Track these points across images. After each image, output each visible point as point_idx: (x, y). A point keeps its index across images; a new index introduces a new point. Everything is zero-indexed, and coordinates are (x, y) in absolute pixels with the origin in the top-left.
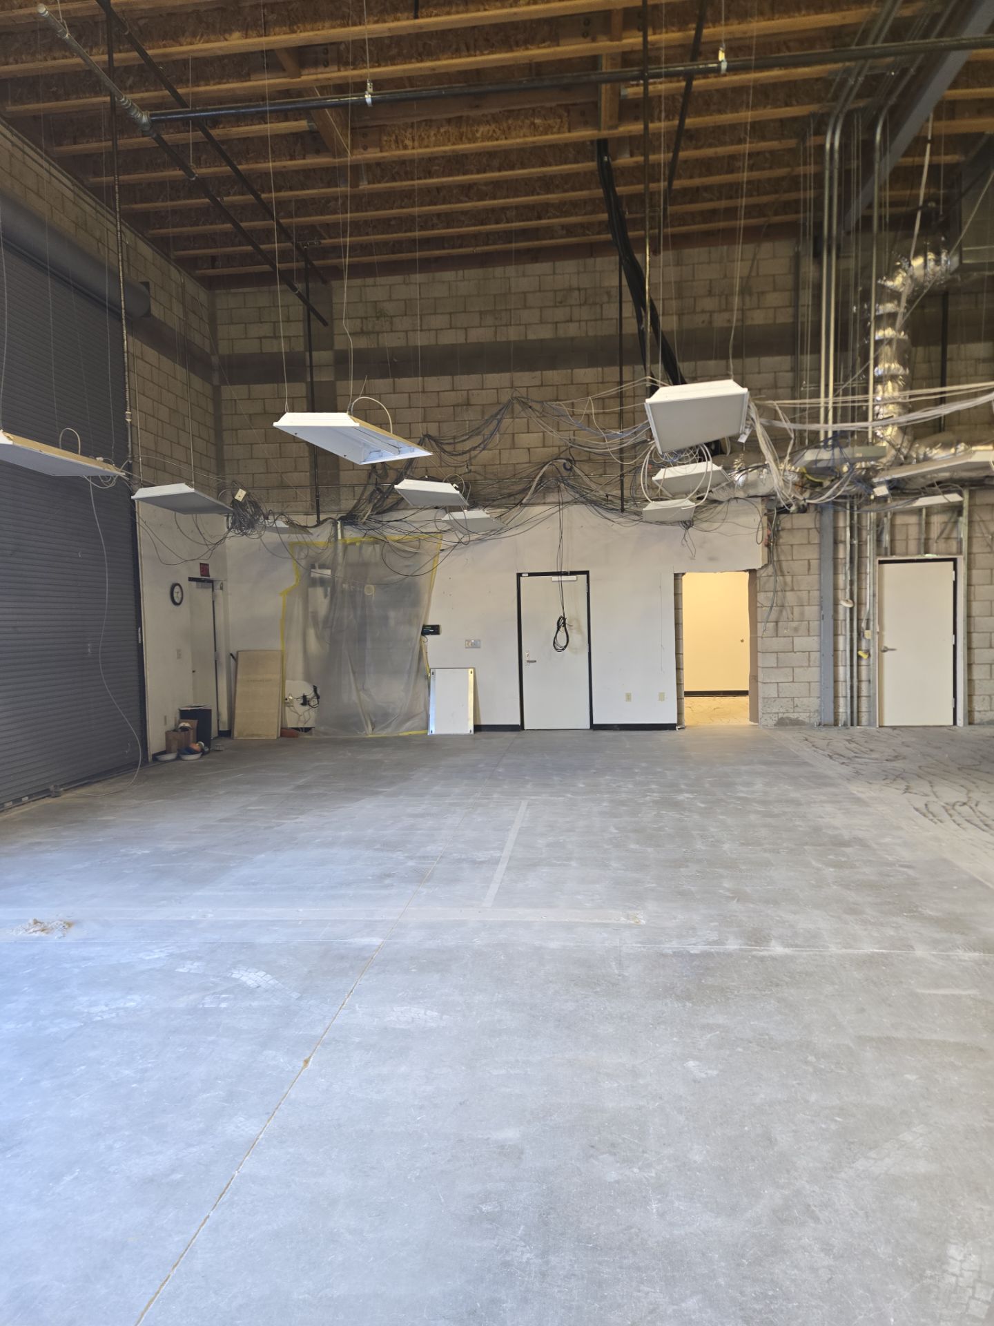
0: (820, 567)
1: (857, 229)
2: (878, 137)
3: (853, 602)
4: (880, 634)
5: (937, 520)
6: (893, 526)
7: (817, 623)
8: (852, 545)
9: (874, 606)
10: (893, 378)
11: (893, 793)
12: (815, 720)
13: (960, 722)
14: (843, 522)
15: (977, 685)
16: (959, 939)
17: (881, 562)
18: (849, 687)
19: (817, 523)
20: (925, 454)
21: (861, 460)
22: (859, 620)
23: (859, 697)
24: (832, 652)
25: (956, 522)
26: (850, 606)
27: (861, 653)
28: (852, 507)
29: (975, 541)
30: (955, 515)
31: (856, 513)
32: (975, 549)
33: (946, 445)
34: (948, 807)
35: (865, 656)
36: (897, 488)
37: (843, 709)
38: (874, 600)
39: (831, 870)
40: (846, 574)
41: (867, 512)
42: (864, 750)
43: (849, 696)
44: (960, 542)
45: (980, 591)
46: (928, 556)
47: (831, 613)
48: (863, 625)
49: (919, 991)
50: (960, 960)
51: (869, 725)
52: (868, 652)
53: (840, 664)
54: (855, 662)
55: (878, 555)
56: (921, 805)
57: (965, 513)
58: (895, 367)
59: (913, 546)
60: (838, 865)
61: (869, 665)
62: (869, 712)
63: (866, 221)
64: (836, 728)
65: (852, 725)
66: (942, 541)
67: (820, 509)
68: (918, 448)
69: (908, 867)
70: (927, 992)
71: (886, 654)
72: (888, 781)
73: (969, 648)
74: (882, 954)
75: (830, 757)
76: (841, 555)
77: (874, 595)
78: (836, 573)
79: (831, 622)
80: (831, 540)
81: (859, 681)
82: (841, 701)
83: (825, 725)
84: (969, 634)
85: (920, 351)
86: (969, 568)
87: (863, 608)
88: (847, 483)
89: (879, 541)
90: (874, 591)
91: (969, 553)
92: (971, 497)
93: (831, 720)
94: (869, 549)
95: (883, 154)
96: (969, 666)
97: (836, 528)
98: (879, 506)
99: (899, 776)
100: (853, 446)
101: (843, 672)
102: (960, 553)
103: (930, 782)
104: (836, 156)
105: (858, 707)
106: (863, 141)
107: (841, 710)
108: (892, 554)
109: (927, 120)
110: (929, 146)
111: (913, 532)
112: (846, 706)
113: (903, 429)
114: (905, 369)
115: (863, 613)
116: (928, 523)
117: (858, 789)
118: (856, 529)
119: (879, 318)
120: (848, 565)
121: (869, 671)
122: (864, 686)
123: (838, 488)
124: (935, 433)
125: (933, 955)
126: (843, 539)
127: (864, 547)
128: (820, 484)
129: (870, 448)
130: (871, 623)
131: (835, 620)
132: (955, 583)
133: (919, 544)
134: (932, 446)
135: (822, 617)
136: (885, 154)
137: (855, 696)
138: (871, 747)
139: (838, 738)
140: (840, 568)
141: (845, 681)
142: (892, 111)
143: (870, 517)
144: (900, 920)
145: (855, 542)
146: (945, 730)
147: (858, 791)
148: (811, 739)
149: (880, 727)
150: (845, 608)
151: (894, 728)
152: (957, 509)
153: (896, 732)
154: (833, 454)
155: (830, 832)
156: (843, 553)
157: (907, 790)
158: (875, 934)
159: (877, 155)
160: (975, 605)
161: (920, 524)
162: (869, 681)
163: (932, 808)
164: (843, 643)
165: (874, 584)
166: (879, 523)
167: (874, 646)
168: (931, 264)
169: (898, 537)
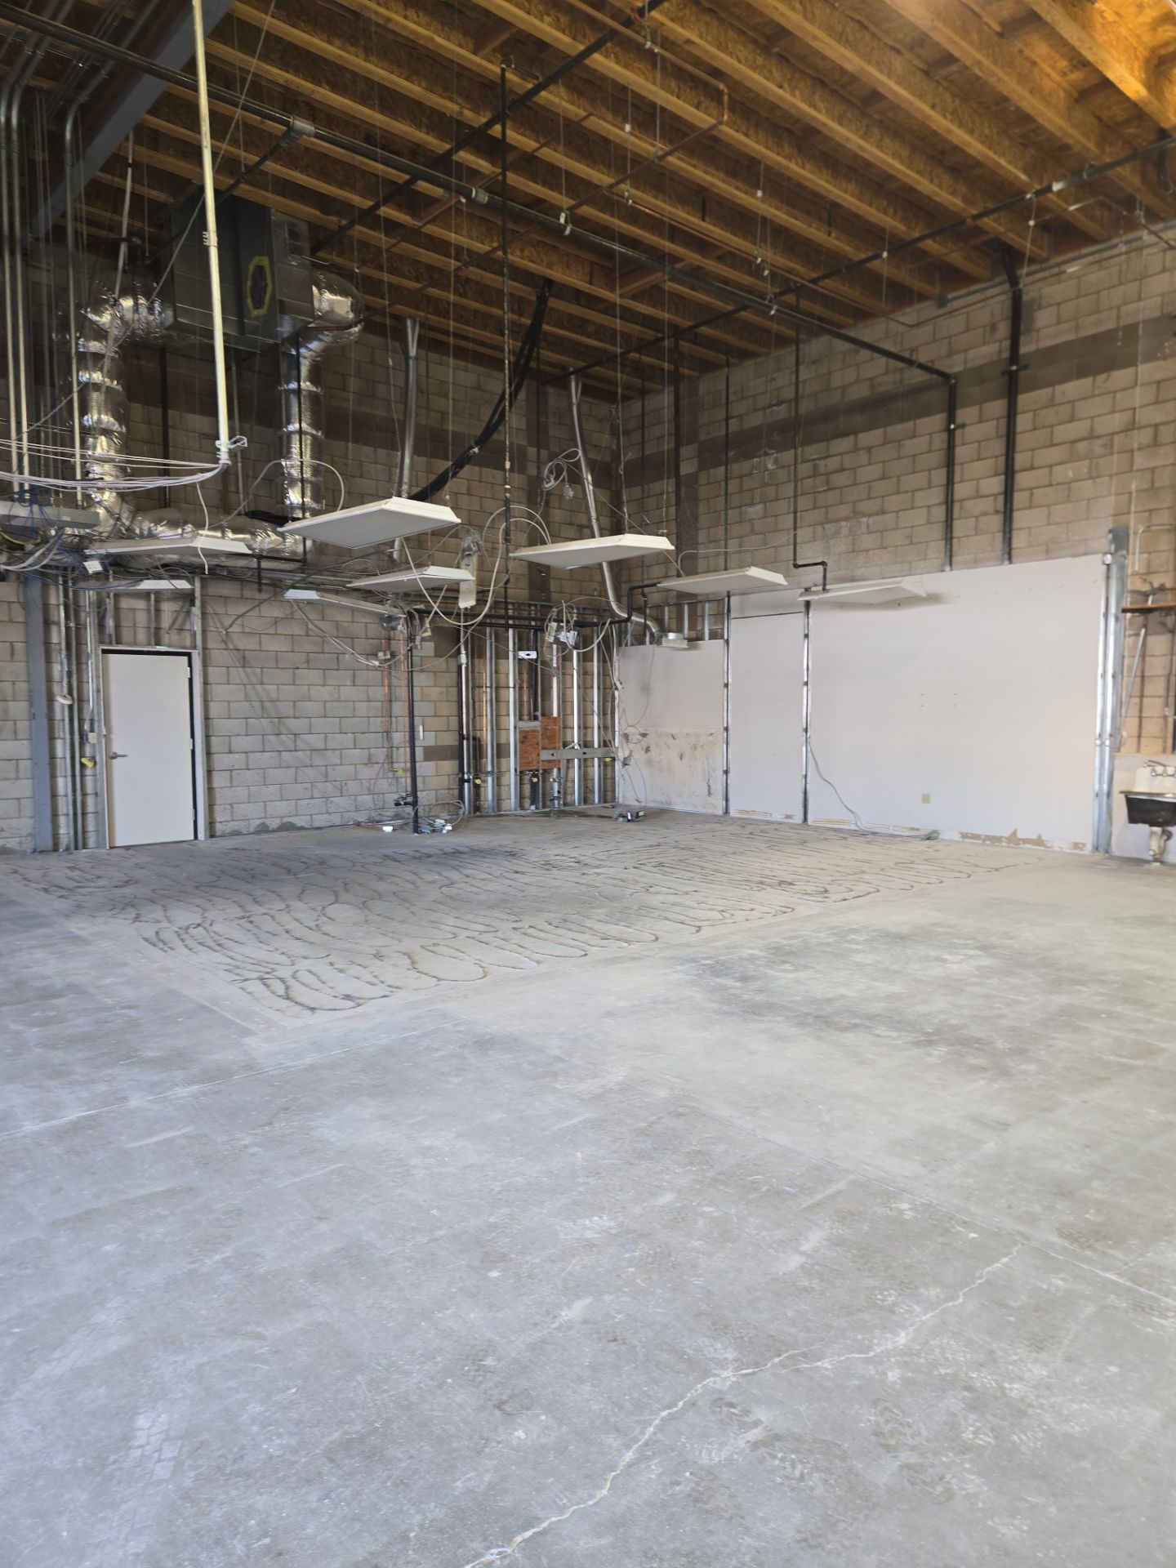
0: (28, 653)
1: (47, 239)
2: (68, 136)
3: (73, 699)
4: (107, 737)
5: (168, 608)
6: (117, 609)
7: (26, 723)
8: (68, 628)
9: (99, 704)
10: (106, 432)
11: (121, 925)
12: (28, 846)
13: (201, 835)
14: (56, 597)
15: (218, 793)
16: (178, 1075)
17: (105, 652)
18: (70, 803)
19: (21, 595)
20: (149, 529)
21: (72, 525)
22: (81, 720)
23: (84, 814)
24: (46, 759)
25: (188, 613)
26: (67, 702)
27: (84, 760)
28: (65, 582)
29: (209, 635)
30: (187, 604)
31: (70, 590)
32: (210, 645)
33: (173, 524)
34: (181, 932)
35: (90, 764)
36: (118, 565)
37: (65, 829)
38: (98, 697)
39: (35, 1030)
40: (62, 663)
41: (84, 589)
42: (89, 877)
43: (71, 812)
44: (194, 635)
45: (217, 690)
46: (159, 648)
47: (45, 710)
48: (86, 727)
49: (129, 1146)
50: (178, 1099)
51: (98, 847)
52: (93, 759)
53: (59, 774)
54: (78, 772)
55: (102, 642)
56: (150, 934)
57: (198, 603)
58: (107, 419)
59: (142, 635)
60: (44, 1023)
61: (95, 775)
62: (97, 831)
63: (58, 232)
64: (56, 854)
65: (76, 848)
66: (174, 633)
67: (23, 579)
68: (141, 522)
69: (131, 1007)
70: (138, 1144)
71: (116, 762)
72: (115, 912)
73: (208, 753)
74: (91, 1116)
75: (46, 890)
76: (55, 639)
77: (98, 691)
78: (48, 661)
79: (45, 722)
80: (40, 620)
81: (84, 795)
82: (62, 820)
83: (41, 852)
84: (207, 737)
85: (137, 409)
86: (205, 665)
87: (85, 706)
88: (55, 551)
89: (101, 626)
90: (98, 686)
91: (205, 649)
92: (203, 587)
93: (49, 844)
94: (90, 634)
95: (77, 157)
96: (209, 772)
97: (46, 607)
98: (97, 584)
99: (130, 904)
100: (58, 505)
101: (63, 784)
102: (195, 647)
103: (164, 906)
104: (15, 136)
105: (84, 827)
106: (48, 131)
107: (62, 831)
108: (118, 642)
109: (127, 139)
110: (130, 170)
111: (142, 618)
112: (68, 826)
113: (122, 496)
114: (120, 425)
115: (85, 712)
116: (158, 611)
117: (77, 926)
118: (73, 609)
119: (82, 357)
120: (64, 652)
121: (95, 781)
122: (90, 800)
123: (44, 555)
124: (160, 507)
125: (149, 1101)
126: (56, 619)
127: (82, 631)
128: (21, 548)
129: (80, 512)
130: (96, 725)
131: (51, 719)
132: (191, 680)
133: (148, 634)
134: (158, 522)
135: (33, 717)
136: (78, 160)
137: (79, 814)
138: (98, 873)
139: (57, 867)
140: (55, 656)
141: (66, 796)
142: (84, 110)
143: (88, 597)
144: (114, 1071)
145: (72, 625)
146: (185, 845)
147: (78, 929)
148: (21, 870)
149: (111, 848)
150: (63, 705)
151: (127, 848)
152: (188, 598)
153: (130, 852)
154: (31, 512)
155: (38, 984)
156: (57, 637)
157: (137, 918)
158: (84, 1095)
159: (68, 158)
160: (212, 705)
161: (149, 611)
162: (96, 794)
163: (164, 935)
164: (62, 749)
165: (98, 677)
166: (100, 605)
167: (101, 752)
168: (144, 311)
169: (124, 623)
